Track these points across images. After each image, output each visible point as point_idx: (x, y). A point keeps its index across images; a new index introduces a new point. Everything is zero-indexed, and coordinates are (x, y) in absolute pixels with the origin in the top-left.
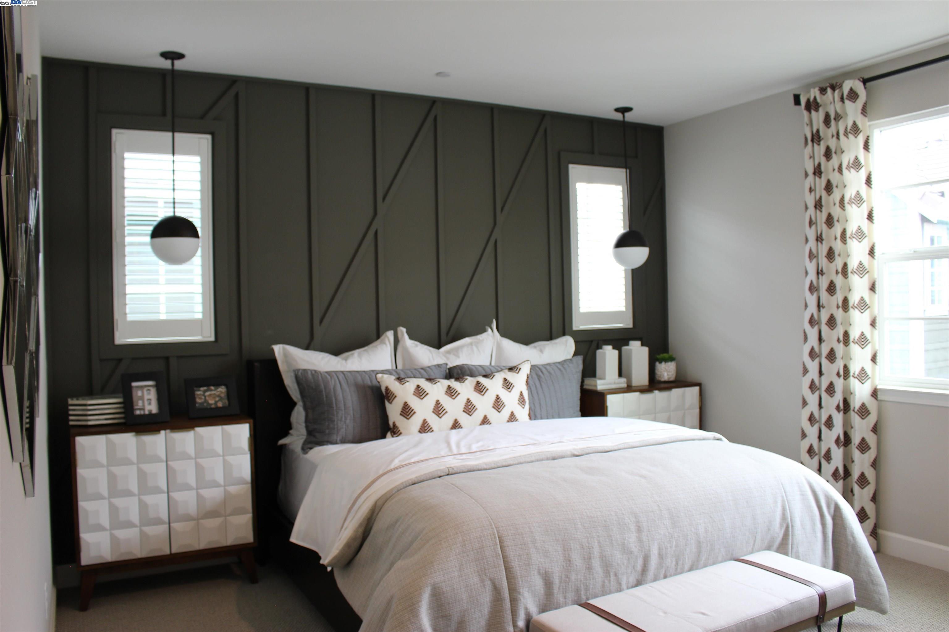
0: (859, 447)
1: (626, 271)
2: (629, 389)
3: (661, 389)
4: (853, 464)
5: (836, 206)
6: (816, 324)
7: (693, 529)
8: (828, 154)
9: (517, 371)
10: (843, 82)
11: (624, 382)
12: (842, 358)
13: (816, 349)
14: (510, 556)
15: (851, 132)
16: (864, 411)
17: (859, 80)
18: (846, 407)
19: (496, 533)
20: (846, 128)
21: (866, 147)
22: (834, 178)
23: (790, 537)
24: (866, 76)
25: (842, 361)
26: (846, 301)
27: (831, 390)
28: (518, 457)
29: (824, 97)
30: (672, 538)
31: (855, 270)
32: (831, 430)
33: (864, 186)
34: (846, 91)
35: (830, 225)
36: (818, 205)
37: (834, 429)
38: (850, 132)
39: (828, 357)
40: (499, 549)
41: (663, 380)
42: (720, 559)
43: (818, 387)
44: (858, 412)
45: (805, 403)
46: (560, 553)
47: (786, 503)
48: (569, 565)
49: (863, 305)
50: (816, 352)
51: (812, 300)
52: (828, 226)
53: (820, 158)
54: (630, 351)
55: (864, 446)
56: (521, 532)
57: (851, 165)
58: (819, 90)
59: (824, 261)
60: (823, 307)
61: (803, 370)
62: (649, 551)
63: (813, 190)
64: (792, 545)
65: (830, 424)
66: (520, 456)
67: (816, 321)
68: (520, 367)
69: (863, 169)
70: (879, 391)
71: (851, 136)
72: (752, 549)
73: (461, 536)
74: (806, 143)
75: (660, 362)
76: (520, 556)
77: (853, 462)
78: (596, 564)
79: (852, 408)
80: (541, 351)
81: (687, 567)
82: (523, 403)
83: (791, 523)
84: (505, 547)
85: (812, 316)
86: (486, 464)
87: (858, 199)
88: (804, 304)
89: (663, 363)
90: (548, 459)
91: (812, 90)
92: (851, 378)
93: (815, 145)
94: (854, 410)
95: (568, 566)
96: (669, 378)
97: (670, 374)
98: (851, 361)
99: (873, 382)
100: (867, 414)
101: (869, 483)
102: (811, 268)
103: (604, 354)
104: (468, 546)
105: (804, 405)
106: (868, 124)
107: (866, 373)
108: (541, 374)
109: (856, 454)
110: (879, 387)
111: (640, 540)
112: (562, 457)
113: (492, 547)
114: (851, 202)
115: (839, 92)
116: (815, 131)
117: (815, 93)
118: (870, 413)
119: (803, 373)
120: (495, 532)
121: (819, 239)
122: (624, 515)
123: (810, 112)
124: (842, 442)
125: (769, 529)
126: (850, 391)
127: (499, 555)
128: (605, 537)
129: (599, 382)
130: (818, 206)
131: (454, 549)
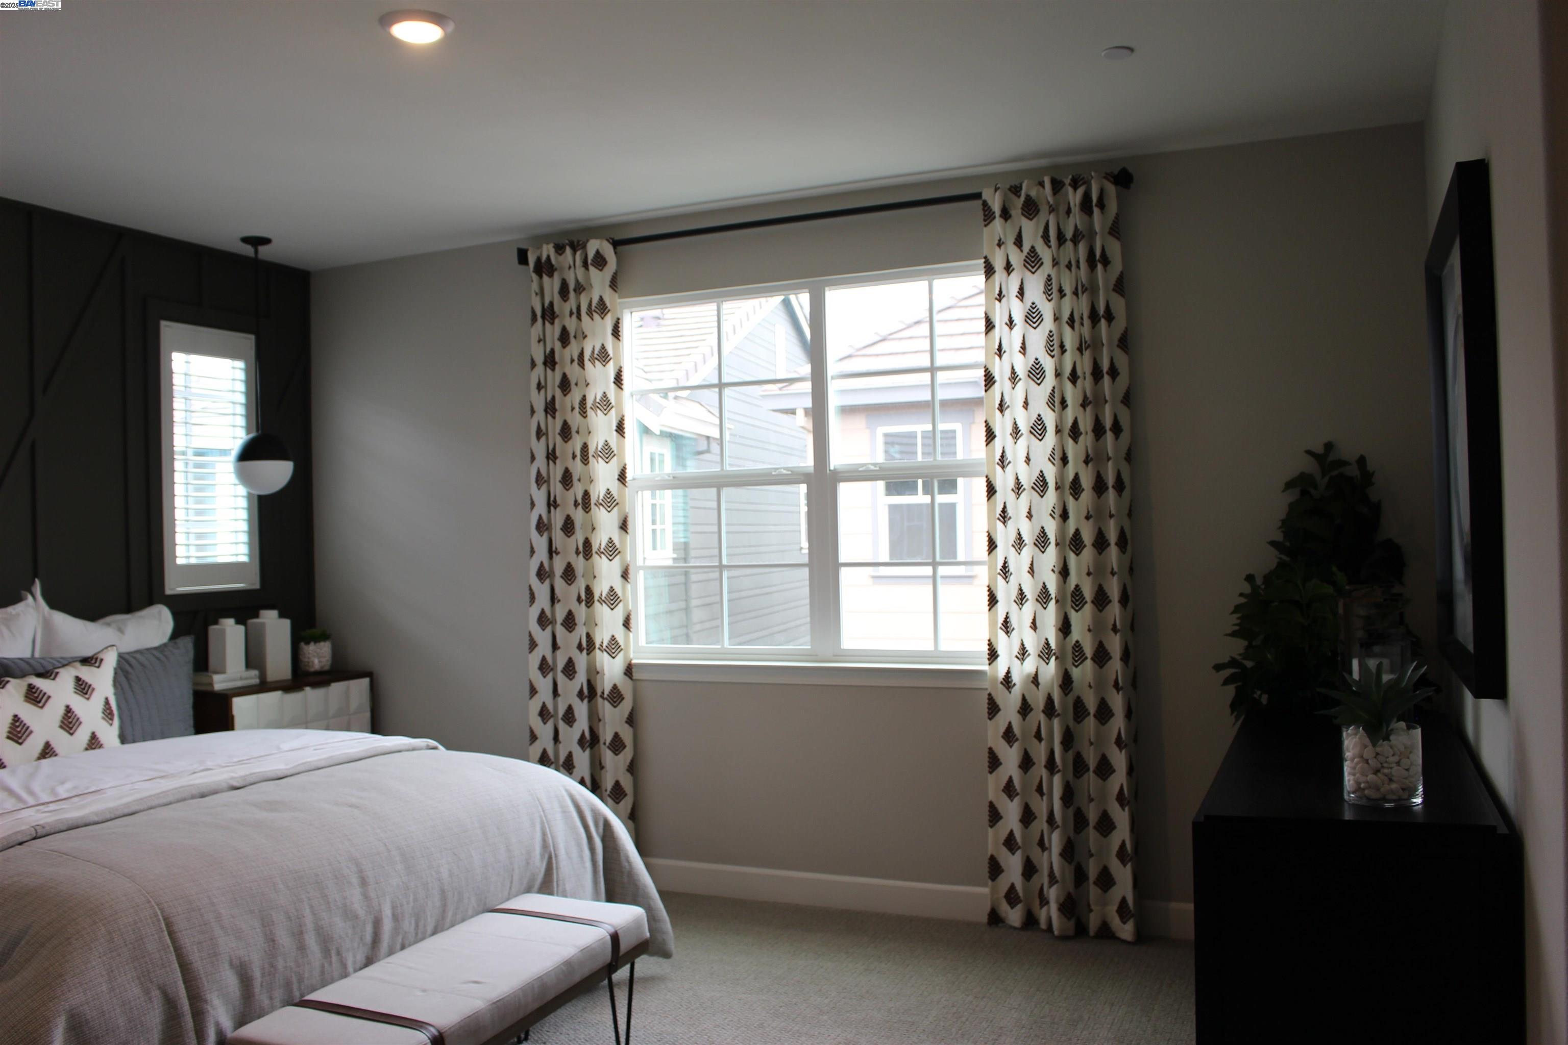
0: (611, 747)
1: (250, 497)
2: (263, 687)
3: (315, 685)
4: (603, 771)
5: (574, 411)
6: (547, 578)
7: (434, 874)
8: (564, 338)
9: (97, 665)
10: (588, 241)
11: (255, 675)
12: (585, 624)
13: (548, 612)
14: (186, 946)
15: (597, 310)
16: (616, 696)
17: (608, 240)
18: (590, 693)
19: (159, 913)
20: (590, 305)
21: (616, 332)
22: (573, 371)
23: (555, 871)
24: (618, 237)
25: (584, 627)
26: (587, 543)
27: (570, 669)
28: (146, 798)
29: (561, 258)
30: (408, 889)
31: (601, 501)
32: (571, 726)
33: (613, 386)
34: (591, 255)
35: (566, 437)
36: (550, 408)
37: (575, 725)
38: (595, 311)
39: (564, 624)
40: (167, 938)
41: (312, 670)
42: (470, 912)
43: (552, 667)
44: (608, 698)
45: (533, 691)
46: (258, 930)
47: (546, 824)
48: (274, 947)
49: (612, 550)
50: (547, 617)
51: (540, 544)
52: (563, 439)
53: (553, 343)
54: (263, 625)
55: (617, 745)
56: (197, 906)
57: (596, 356)
58: (554, 247)
59: (557, 488)
60: (557, 553)
61: (530, 644)
62: (380, 911)
63: (543, 387)
64: (557, 881)
65: (570, 718)
66: (150, 796)
67: (547, 572)
68: (101, 656)
69: (611, 362)
70: (634, 667)
71: (596, 316)
72: (509, 894)
73: (104, 925)
74: (534, 319)
75: (308, 643)
76: (199, 943)
77: (602, 768)
78: (311, 940)
79: (599, 693)
80: (121, 630)
81: (430, 929)
82: (109, 716)
83: (555, 851)
84: (177, 932)
85: (542, 564)
86: (96, 814)
87: (605, 403)
88: (529, 549)
89: (312, 644)
90: (193, 797)
91: (545, 247)
92: (597, 651)
93: (547, 324)
94: (602, 697)
95: (271, 949)
96: (322, 667)
97: (324, 660)
98: (597, 629)
99: (626, 656)
100: (619, 700)
101: (626, 795)
102: (540, 497)
103: (223, 632)
104: (118, 940)
105: (532, 694)
106: (619, 301)
107: (617, 643)
108: (127, 667)
109: (608, 756)
110: (634, 661)
111: (366, 897)
112: (215, 792)
113: (156, 936)
114: (595, 407)
115: (581, 254)
116: (546, 304)
117: (548, 250)
118: (623, 699)
119: (530, 648)
120: (157, 912)
121: (551, 456)
122: (340, 863)
123: (541, 277)
124: (588, 741)
125: (528, 863)
126: (596, 669)
127: (168, 947)
128: (318, 898)
129: (217, 678)
130: (550, 410)
131: (95, 947)
